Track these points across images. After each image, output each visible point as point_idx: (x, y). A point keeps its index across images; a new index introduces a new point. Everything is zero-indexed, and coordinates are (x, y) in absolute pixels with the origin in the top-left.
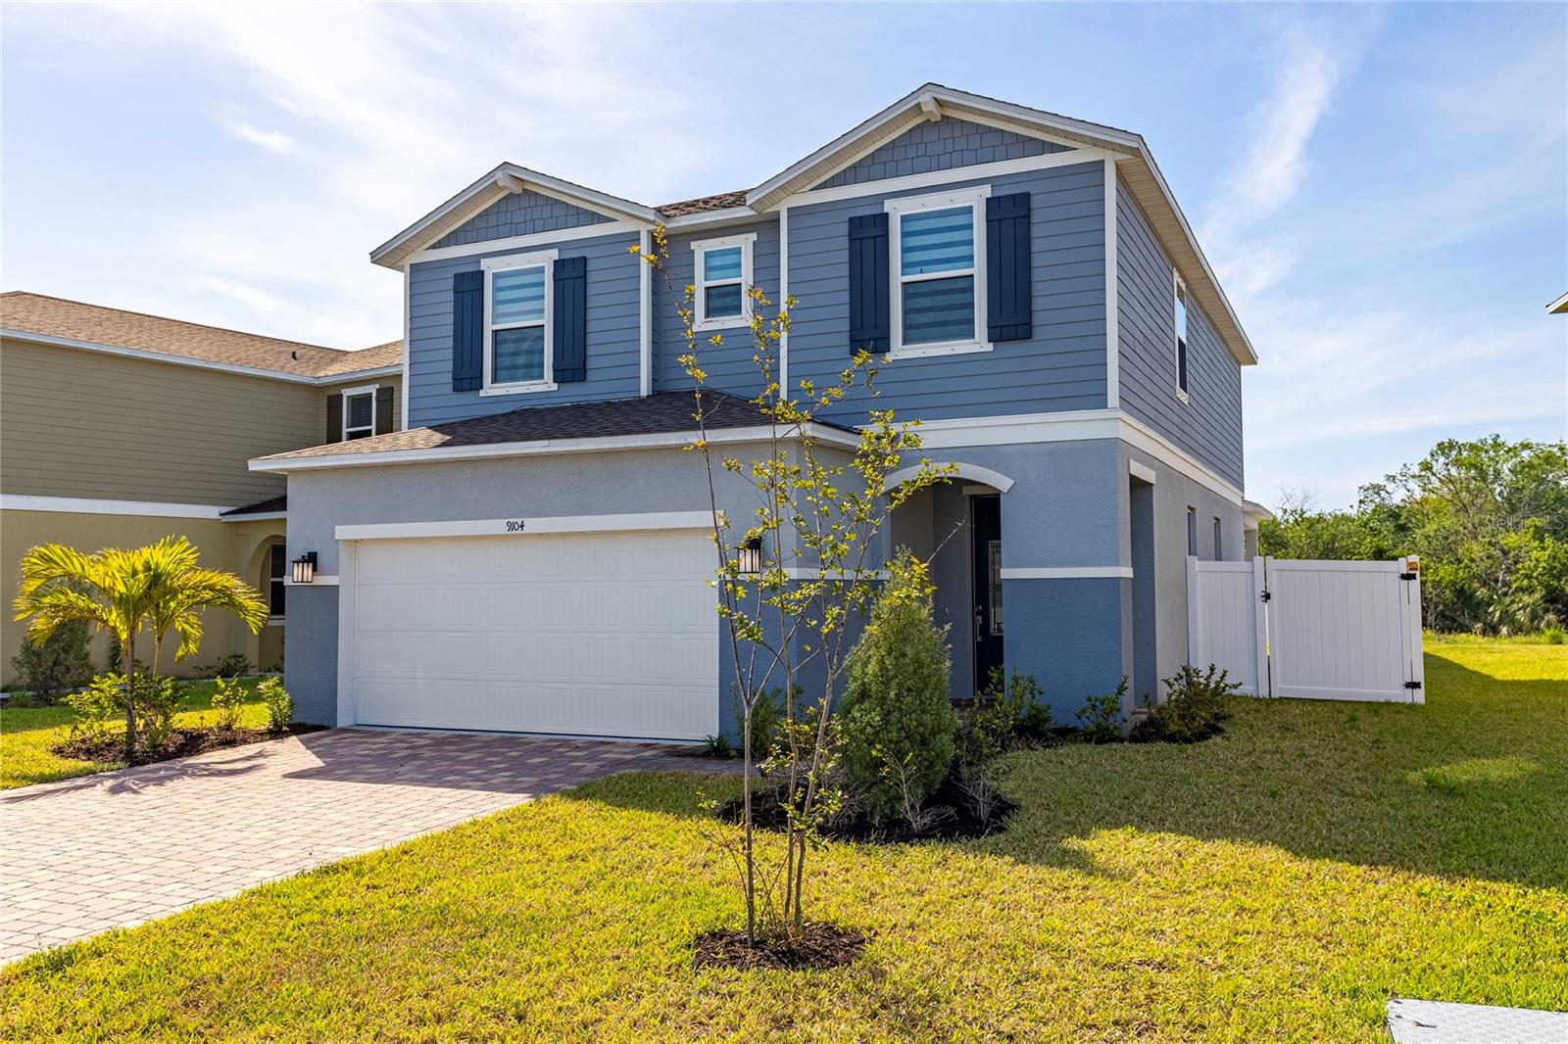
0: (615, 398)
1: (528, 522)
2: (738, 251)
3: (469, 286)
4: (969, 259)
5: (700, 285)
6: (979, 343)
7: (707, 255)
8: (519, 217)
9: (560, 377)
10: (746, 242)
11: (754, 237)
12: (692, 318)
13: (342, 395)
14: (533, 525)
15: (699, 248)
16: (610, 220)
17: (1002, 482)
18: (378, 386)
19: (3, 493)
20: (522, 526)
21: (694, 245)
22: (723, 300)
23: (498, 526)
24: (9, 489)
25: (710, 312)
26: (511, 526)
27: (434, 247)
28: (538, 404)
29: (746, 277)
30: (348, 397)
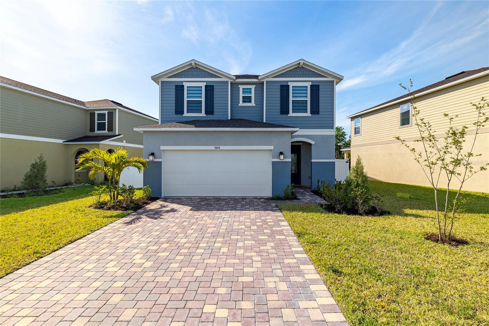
0: (221, 119)
1: (220, 147)
2: (251, 89)
3: (179, 88)
4: (307, 97)
5: (241, 95)
6: (308, 114)
7: (243, 89)
8: (194, 73)
9: (206, 113)
10: (253, 87)
11: (255, 86)
12: (239, 102)
13: (95, 113)
14: (222, 148)
15: (241, 87)
16: (220, 77)
17: (313, 142)
18: (108, 111)
19: (1, 133)
20: (219, 148)
21: (239, 86)
22: (247, 99)
23: (213, 148)
24: (3, 132)
25: (243, 102)
26: (216, 148)
27: (168, 77)
28: (200, 119)
29: (253, 95)
30: (97, 113)
